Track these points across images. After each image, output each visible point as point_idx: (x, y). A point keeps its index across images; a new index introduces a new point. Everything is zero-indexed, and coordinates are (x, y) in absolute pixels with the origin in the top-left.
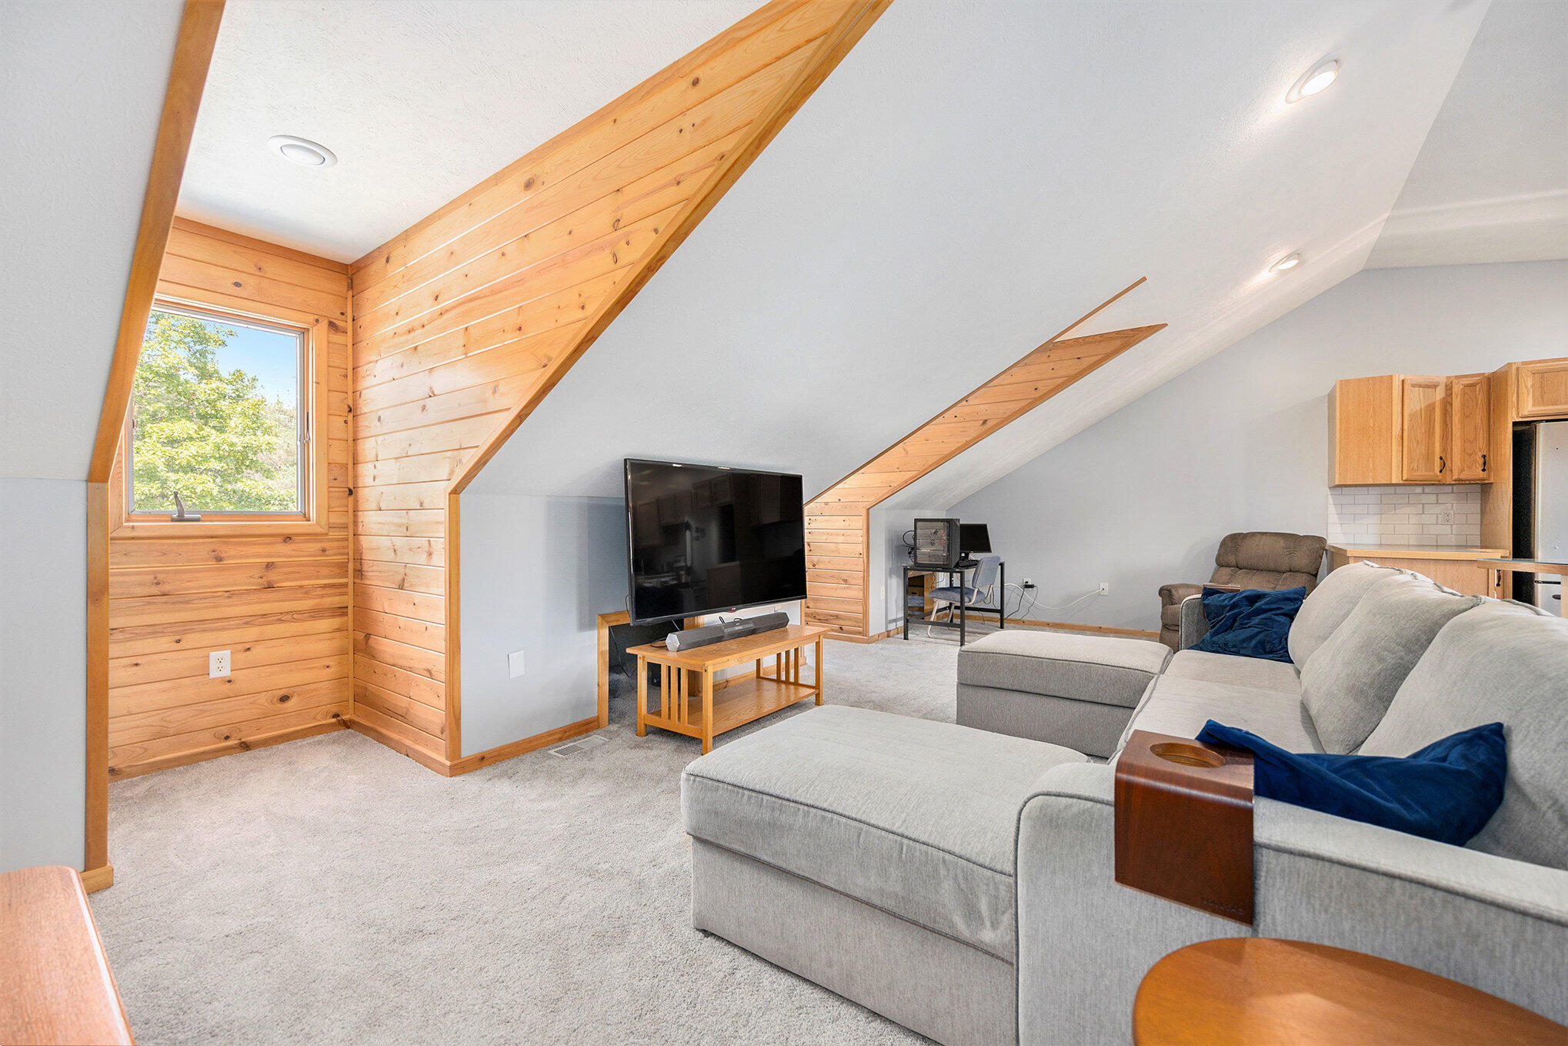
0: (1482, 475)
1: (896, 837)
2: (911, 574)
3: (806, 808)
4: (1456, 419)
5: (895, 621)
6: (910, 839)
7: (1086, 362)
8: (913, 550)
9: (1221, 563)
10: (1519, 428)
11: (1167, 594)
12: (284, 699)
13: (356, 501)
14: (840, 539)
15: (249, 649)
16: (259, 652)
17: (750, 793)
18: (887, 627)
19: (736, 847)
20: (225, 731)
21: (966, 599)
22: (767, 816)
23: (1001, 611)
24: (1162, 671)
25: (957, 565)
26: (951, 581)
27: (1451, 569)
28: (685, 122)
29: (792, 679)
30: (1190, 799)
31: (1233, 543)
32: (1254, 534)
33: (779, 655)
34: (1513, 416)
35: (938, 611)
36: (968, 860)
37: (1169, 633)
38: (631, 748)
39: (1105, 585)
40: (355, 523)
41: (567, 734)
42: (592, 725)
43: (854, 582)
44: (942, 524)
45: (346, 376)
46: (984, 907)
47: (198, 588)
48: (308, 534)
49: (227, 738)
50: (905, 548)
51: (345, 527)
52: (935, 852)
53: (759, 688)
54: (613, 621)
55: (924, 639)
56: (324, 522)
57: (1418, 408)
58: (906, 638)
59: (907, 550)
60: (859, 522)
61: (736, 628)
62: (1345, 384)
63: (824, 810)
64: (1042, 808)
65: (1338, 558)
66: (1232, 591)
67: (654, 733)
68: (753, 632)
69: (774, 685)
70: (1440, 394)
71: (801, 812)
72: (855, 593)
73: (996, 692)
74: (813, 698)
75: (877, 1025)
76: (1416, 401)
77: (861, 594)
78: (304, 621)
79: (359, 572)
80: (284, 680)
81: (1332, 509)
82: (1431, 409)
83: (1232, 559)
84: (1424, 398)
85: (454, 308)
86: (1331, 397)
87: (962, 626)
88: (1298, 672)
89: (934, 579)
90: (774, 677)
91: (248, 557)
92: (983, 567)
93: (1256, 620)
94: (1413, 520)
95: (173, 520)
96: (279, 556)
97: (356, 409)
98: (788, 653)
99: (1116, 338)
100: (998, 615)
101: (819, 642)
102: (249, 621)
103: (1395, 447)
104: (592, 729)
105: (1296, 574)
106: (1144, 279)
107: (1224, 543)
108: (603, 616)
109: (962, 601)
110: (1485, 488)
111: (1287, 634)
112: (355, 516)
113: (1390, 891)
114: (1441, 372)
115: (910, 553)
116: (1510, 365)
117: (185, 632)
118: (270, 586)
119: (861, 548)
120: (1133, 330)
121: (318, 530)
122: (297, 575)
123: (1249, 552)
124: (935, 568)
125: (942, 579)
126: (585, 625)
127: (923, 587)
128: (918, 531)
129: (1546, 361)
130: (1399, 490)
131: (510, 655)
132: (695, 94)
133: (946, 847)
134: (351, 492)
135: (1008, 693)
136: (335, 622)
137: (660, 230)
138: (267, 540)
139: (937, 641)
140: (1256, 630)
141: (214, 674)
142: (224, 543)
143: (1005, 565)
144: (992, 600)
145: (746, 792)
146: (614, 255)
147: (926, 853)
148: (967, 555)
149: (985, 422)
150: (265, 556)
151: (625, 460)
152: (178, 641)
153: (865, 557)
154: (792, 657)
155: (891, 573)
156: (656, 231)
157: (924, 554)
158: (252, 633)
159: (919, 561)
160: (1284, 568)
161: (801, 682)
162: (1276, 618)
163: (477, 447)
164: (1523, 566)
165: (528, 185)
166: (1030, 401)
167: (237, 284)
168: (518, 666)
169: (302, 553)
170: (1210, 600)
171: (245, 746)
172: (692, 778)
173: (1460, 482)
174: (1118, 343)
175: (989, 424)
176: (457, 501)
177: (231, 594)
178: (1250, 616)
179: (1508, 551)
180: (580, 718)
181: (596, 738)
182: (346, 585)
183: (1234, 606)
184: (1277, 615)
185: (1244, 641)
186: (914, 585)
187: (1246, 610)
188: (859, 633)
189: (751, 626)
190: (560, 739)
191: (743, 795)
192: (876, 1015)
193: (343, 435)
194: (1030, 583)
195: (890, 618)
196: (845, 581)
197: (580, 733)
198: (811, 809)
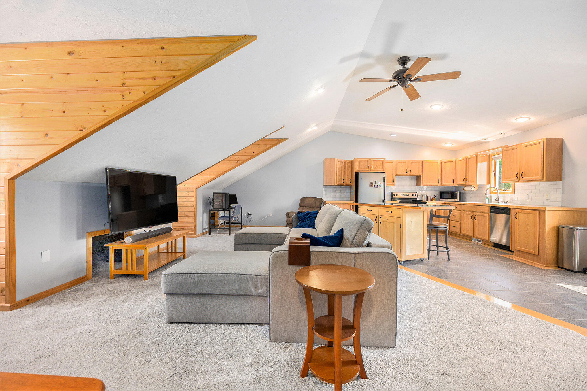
0: (350, 183)
1: (236, 275)
2: (211, 212)
3: (209, 274)
4: (346, 170)
5: (205, 229)
6: (240, 274)
7: (268, 146)
8: (212, 203)
9: (300, 206)
10: (356, 173)
11: (288, 215)
14: (185, 200)
17: (190, 275)
18: (202, 231)
19: (185, 292)
21: (231, 220)
22: (196, 279)
23: (241, 223)
24: (289, 233)
25: (228, 208)
26: (224, 214)
27: (345, 205)
28: (158, 60)
29: (173, 251)
30: (301, 246)
31: (303, 200)
32: (307, 197)
33: (168, 243)
34: (355, 171)
35: (221, 224)
36: (255, 275)
37: (289, 224)
38: (109, 284)
39: (271, 213)
41: (72, 284)
42: (84, 279)
43: (191, 216)
44: (221, 194)
46: (259, 285)
50: (209, 203)
52: (247, 275)
53: (159, 256)
54: (94, 235)
55: (216, 234)
57: (340, 167)
58: (210, 234)
59: (210, 203)
60: (193, 194)
61: (153, 233)
62: (326, 159)
63: (215, 273)
64: (275, 254)
65: (325, 203)
66: (303, 212)
67: (117, 277)
68: (159, 234)
69: (166, 254)
70: (343, 164)
71: (208, 276)
72: (191, 220)
73: (246, 245)
74: (183, 256)
75: (231, 326)
76: (339, 165)
77: (194, 220)
81: (324, 191)
82: (342, 167)
83: (303, 205)
84: (341, 164)
85: (12, 93)
86: (324, 162)
87: (230, 229)
88: (317, 230)
89: (218, 213)
90: (166, 251)
92: (236, 209)
93: (309, 219)
94: (339, 194)
98: (172, 242)
99: (276, 140)
100: (240, 225)
101: (185, 236)
103: (335, 176)
104: (84, 281)
105: (316, 208)
106: (284, 127)
107: (301, 200)
108: (89, 233)
109: (230, 221)
110: (351, 186)
111: (315, 222)
113: (328, 254)
114: (344, 159)
115: (211, 205)
116: (355, 158)
119: (193, 203)
120: (280, 139)
123: (307, 202)
124: (218, 209)
125: (221, 213)
126: (80, 237)
127: (214, 216)
128: (214, 197)
129: (360, 159)
130: (337, 186)
131: (42, 252)
132: (161, 52)
133: (250, 274)
135: (250, 245)
137: (147, 93)
139: (221, 234)
140: (309, 221)
143: (242, 208)
144: (238, 220)
145: (188, 275)
146: (123, 95)
147: (245, 276)
148: (230, 205)
149: (238, 161)
151: (106, 168)
153: (195, 206)
154: (174, 243)
155: (204, 212)
156: (144, 92)
157: (216, 205)
159: (215, 207)
160: (314, 206)
161: (177, 251)
162: (313, 218)
163: (33, 159)
164: (356, 204)
165: (70, 53)
166: (252, 156)
168: (47, 256)
170: (300, 215)
172: (167, 275)
173: (347, 185)
174: (276, 142)
175: (240, 162)
176: (13, 183)
178: (307, 218)
179: (354, 201)
180: (78, 277)
181: (87, 284)
183: (304, 216)
184: (313, 217)
185: (306, 224)
186: (212, 216)
187: (307, 217)
188: (193, 234)
189: (159, 232)
190: (69, 287)
191: (187, 276)
192: (230, 324)
194: (250, 214)
195: (204, 228)
196: (187, 215)
197: (79, 283)
198: (211, 274)
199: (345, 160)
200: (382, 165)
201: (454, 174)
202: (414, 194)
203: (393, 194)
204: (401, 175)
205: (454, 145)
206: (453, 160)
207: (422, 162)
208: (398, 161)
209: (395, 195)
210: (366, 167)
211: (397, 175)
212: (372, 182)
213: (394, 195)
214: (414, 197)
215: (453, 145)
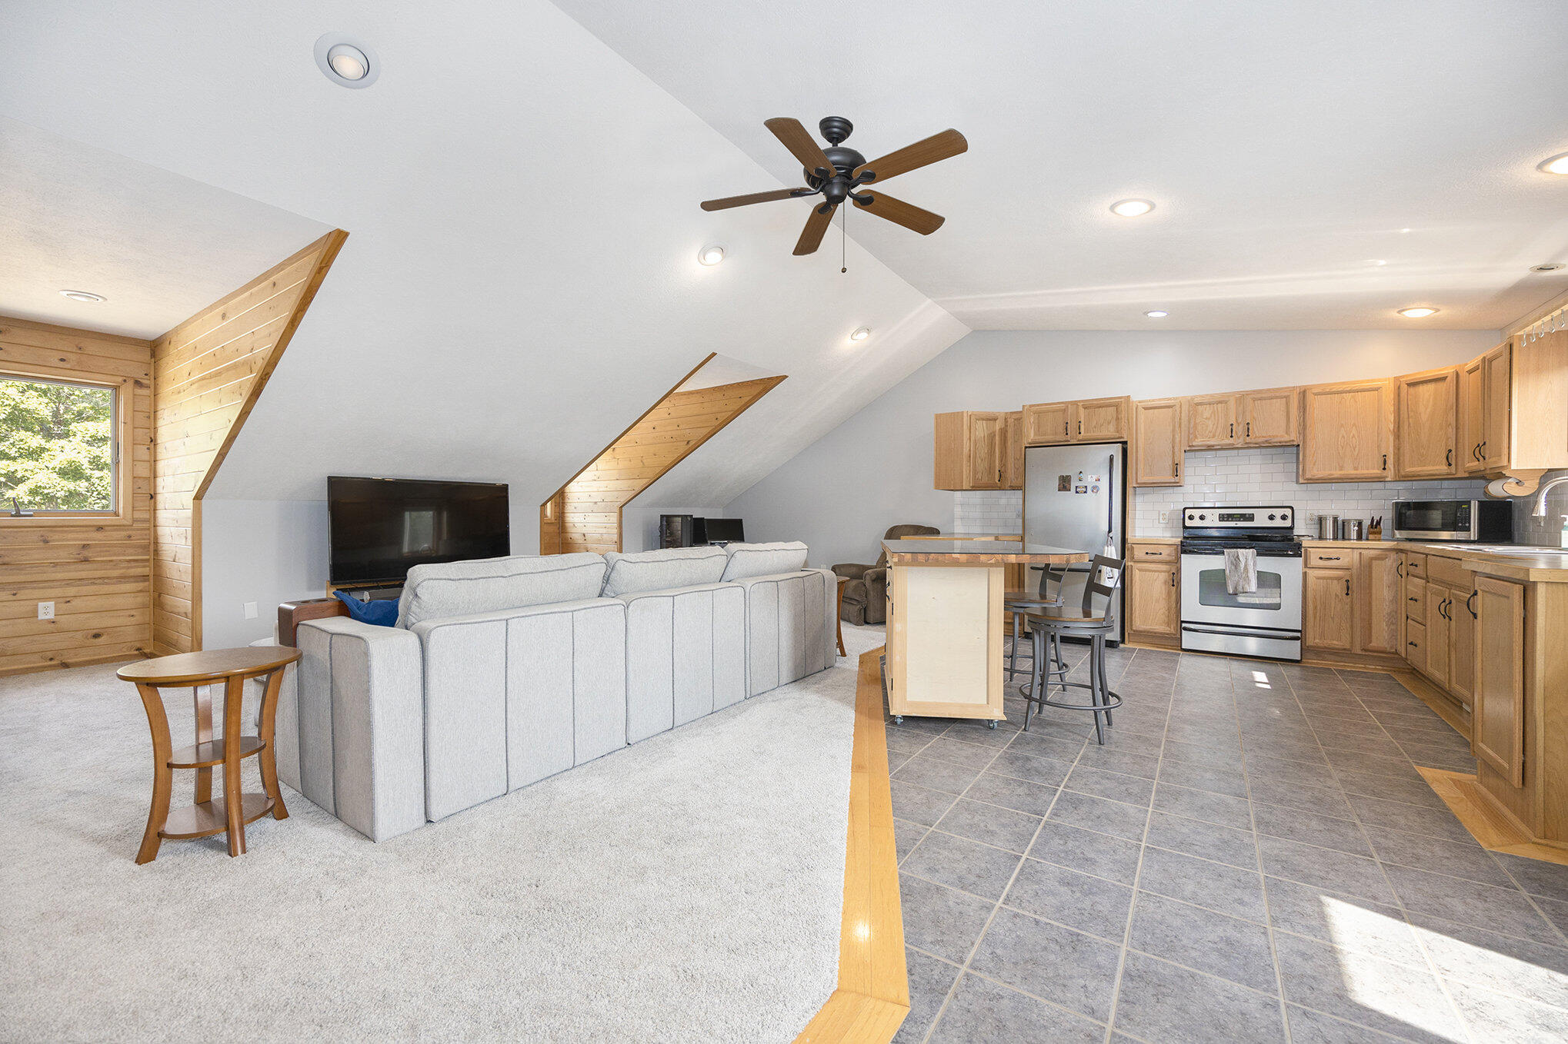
4: (1010, 442)
7: (742, 401)
11: (838, 570)
12: (96, 636)
13: (155, 503)
15: (69, 601)
16: (77, 603)
20: (50, 655)
31: (891, 533)
32: (901, 526)
34: (1025, 444)
40: (155, 518)
44: (675, 519)
45: (149, 417)
47: (27, 560)
48: (114, 526)
49: (51, 659)
51: (148, 521)
56: (129, 516)
57: (982, 436)
60: (615, 518)
70: (999, 425)
76: (981, 430)
78: (112, 584)
79: (156, 552)
80: (97, 623)
81: (956, 508)
82: (992, 436)
84: (987, 428)
91: (68, 540)
94: (1001, 515)
95: (12, 516)
96: (95, 540)
97: (156, 440)
99: (759, 384)
102: (69, 583)
103: (966, 463)
106: (715, 354)
107: (887, 533)
112: (155, 513)
114: (1001, 410)
116: (1024, 406)
117: (19, 589)
118: (86, 560)
119: (616, 537)
121: (125, 523)
122: (108, 553)
128: (663, 524)
129: (1040, 405)
134: (152, 497)
136: (141, 586)
138: (84, 529)
141: (41, 616)
142: (51, 531)
149: (688, 442)
150: (81, 540)
151: (329, 477)
152: (15, 594)
158: (71, 591)
163: (203, 471)
166: (715, 427)
167: (62, 360)
169: (112, 538)
171: (65, 665)
174: (760, 387)
175: (691, 443)
176: (200, 504)
177: (55, 565)
182: (148, 560)
193: (147, 458)
199: (1006, 413)
200: (1117, 419)
201: (1451, 432)
202: (1278, 513)
203: (1188, 513)
204: (1210, 448)
205: (1444, 312)
206: (1448, 370)
207: (1304, 391)
208: (1196, 400)
209: (1197, 518)
210: (1061, 429)
211: (1192, 450)
212: (1067, 476)
213: (1191, 518)
214: (1278, 523)
215: (1438, 313)
